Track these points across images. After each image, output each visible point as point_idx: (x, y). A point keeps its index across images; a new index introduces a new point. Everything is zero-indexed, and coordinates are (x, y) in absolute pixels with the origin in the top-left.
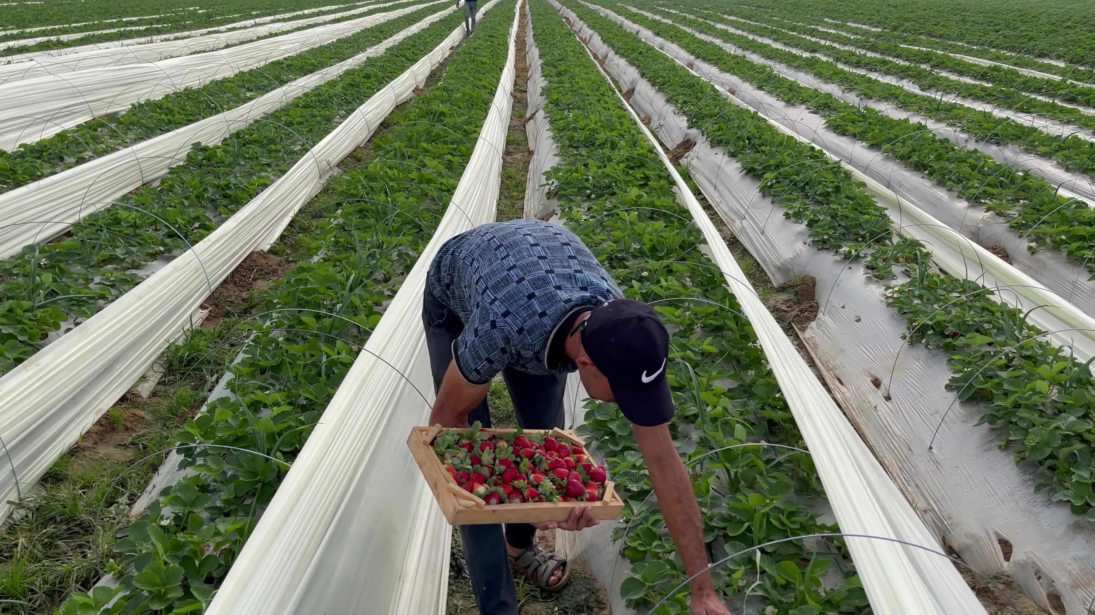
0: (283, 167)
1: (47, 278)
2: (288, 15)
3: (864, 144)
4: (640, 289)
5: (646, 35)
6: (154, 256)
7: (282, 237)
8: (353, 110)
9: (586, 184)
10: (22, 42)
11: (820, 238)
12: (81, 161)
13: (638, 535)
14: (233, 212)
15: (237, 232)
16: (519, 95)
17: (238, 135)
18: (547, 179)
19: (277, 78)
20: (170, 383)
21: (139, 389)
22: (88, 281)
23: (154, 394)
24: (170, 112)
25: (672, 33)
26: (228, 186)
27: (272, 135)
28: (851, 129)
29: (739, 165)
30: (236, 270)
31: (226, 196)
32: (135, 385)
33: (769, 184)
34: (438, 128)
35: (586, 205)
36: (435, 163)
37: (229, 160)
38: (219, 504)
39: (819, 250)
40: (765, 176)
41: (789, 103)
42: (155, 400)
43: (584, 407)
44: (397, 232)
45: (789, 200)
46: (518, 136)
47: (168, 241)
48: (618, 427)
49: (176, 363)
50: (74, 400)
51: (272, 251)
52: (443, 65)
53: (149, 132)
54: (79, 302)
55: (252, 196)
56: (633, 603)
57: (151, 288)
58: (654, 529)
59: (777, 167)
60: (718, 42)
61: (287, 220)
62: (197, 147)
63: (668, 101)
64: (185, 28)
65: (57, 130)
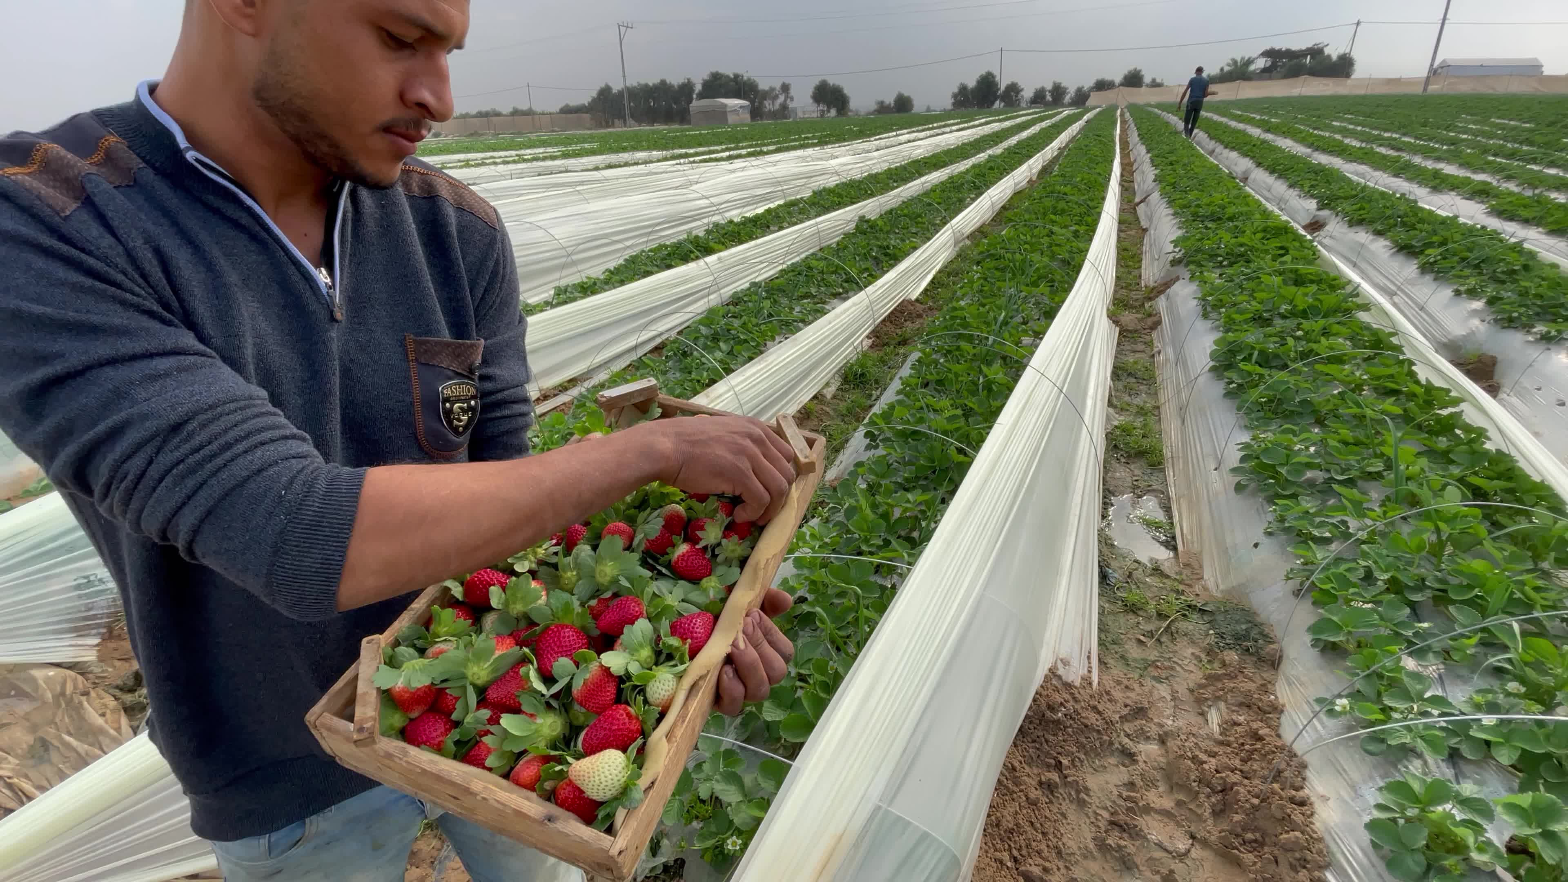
0: (929, 235)
1: (767, 304)
2: (920, 128)
3: (1540, 229)
4: (1295, 346)
5: (1255, 132)
6: (836, 295)
7: (926, 290)
8: (981, 194)
9: (1219, 252)
10: (738, 152)
11: (1505, 316)
12: (781, 228)
13: (1328, 578)
14: (892, 266)
15: (895, 283)
16: (1126, 184)
17: (890, 212)
18: (1175, 247)
19: (917, 172)
20: (845, 391)
21: (825, 391)
22: (792, 309)
23: (834, 397)
24: (840, 196)
25: (1285, 129)
26: (888, 247)
27: (918, 211)
28: (1525, 213)
29: (1387, 243)
30: (892, 313)
31: (886, 255)
32: (823, 388)
33: (1432, 260)
34: (1062, 205)
35: (1218, 271)
36: (1064, 231)
37: (885, 229)
38: (899, 480)
39: (1504, 328)
40: (1427, 252)
41: (1436, 189)
42: (835, 401)
43: (1240, 450)
44: (1035, 284)
45: (1460, 277)
46: (1129, 217)
47: (845, 285)
48: (1288, 472)
49: (851, 378)
50: (786, 394)
51: (917, 300)
52: (1054, 161)
53: (827, 210)
54: (787, 324)
55: (907, 254)
56: (1322, 645)
57: (837, 316)
58: (1348, 575)
59: (1443, 243)
60: (1338, 137)
61: (929, 278)
62: (862, 219)
63: (1291, 186)
64: (845, 140)
65: (766, 207)
